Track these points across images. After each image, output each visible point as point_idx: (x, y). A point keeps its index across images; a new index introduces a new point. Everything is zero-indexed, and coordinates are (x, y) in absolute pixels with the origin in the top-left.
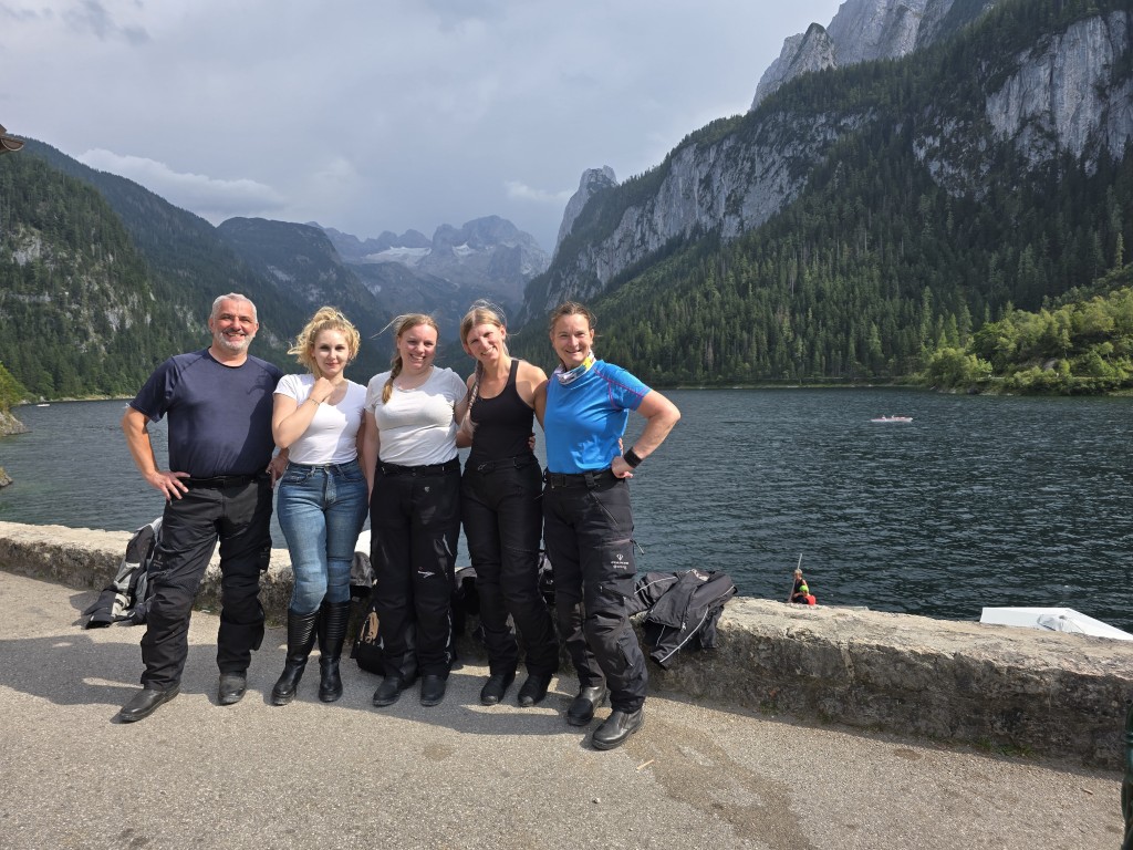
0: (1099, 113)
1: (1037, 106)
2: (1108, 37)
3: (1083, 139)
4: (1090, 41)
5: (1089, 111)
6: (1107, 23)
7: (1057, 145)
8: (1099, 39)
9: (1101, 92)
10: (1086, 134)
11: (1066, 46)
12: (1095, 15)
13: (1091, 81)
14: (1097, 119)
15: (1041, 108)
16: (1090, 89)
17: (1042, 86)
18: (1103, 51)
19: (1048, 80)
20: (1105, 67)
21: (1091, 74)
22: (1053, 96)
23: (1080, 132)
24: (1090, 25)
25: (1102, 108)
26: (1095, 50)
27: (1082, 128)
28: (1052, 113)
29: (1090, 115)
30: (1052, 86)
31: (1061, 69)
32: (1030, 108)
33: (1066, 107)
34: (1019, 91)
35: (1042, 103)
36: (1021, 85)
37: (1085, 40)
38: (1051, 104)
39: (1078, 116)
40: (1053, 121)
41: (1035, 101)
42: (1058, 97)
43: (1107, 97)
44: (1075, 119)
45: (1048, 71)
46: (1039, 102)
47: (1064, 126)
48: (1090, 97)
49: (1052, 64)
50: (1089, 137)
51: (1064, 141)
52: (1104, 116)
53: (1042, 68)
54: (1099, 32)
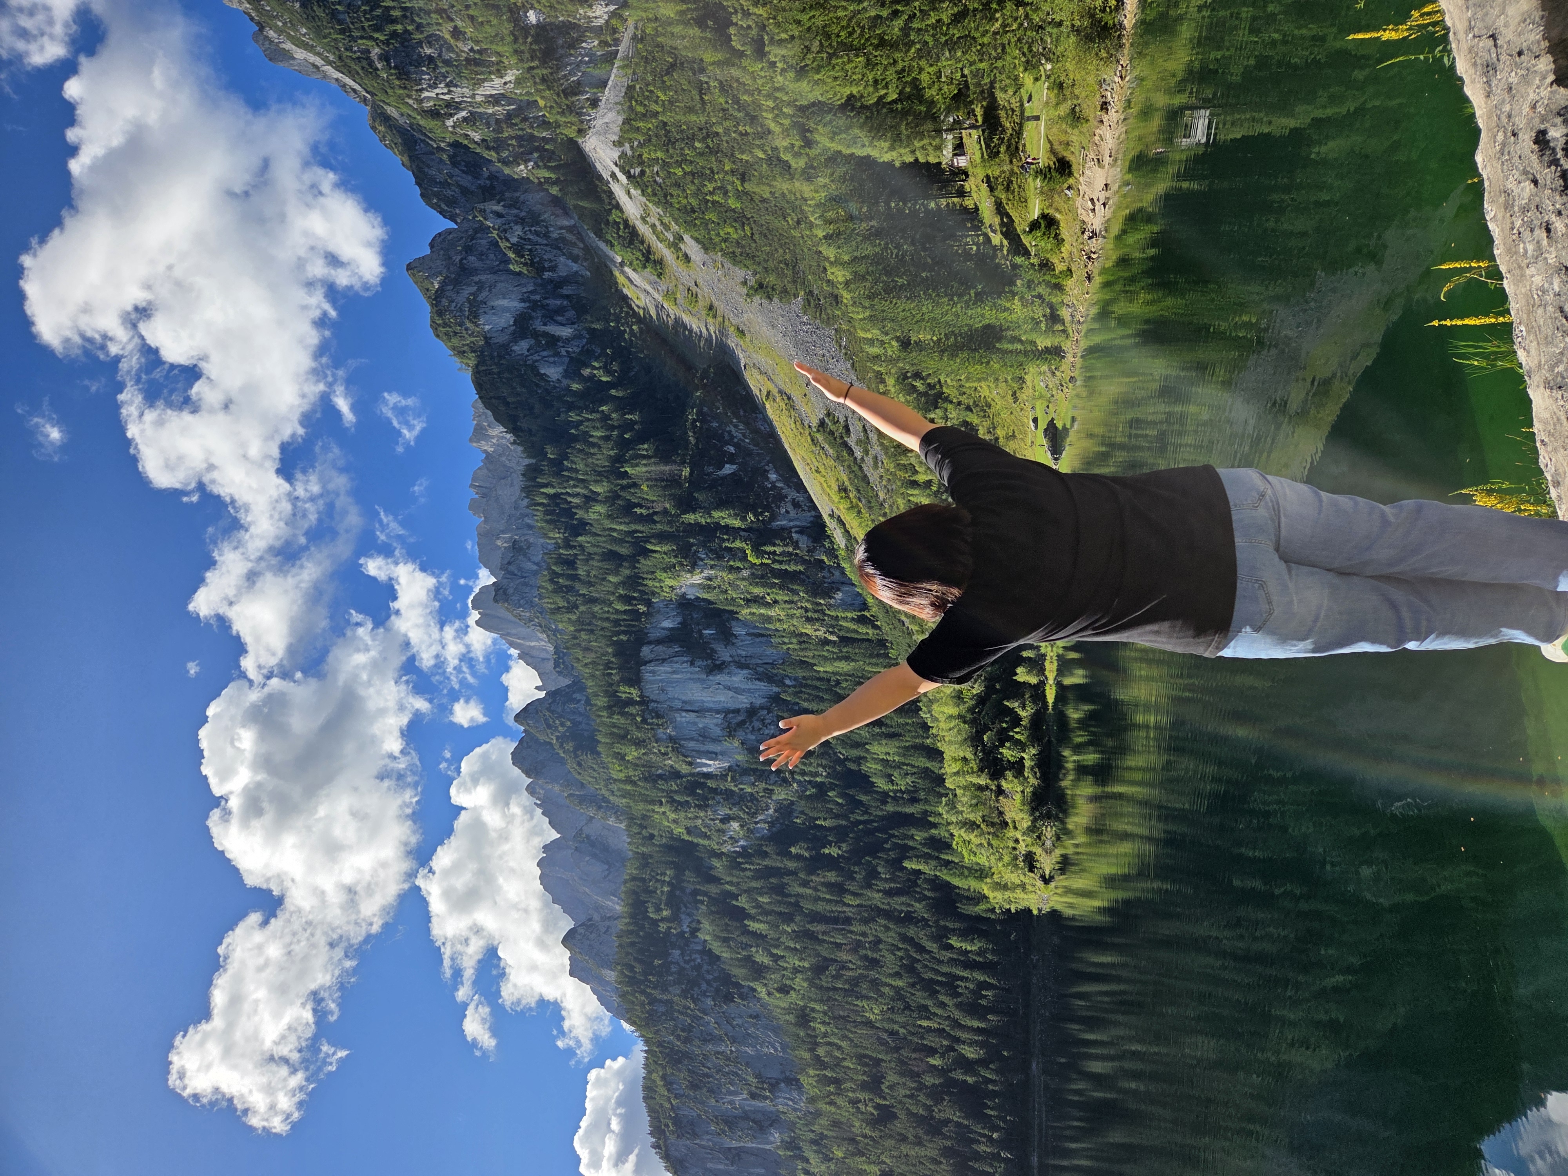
0: (737, 670)
1: (717, 725)
2: (664, 660)
3: (761, 685)
4: (663, 676)
5: (734, 678)
6: (650, 661)
7: (762, 708)
8: (666, 668)
9: (717, 668)
10: (757, 682)
11: (662, 697)
12: (639, 671)
13: (704, 676)
14: (746, 671)
15: (720, 721)
16: (711, 678)
17: (697, 720)
18: (675, 665)
19: (693, 715)
20: (692, 664)
21: (696, 676)
22: (710, 710)
23: (753, 687)
24: (647, 676)
25: (733, 668)
26: (674, 672)
27: (750, 685)
28: (727, 712)
29: (738, 678)
30: (700, 711)
31: (684, 702)
32: (717, 731)
33: (724, 699)
34: (697, 741)
35: (715, 721)
36: (692, 739)
37: (661, 681)
38: (718, 712)
39: (736, 688)
40: (737, 711)
41: (712, 726)
42: (711, 705)
43: (724, 662)
44: (738, 691)
45: (684, 714)
46: (713, 723)
47: (743, 702)
48: (719, 678)
49: (678, 710)
50: (759, 679)
51: (758, 702)
52: (741, 666)
53: (678, 719)
54: (656, 668)
